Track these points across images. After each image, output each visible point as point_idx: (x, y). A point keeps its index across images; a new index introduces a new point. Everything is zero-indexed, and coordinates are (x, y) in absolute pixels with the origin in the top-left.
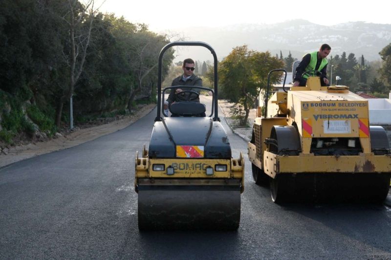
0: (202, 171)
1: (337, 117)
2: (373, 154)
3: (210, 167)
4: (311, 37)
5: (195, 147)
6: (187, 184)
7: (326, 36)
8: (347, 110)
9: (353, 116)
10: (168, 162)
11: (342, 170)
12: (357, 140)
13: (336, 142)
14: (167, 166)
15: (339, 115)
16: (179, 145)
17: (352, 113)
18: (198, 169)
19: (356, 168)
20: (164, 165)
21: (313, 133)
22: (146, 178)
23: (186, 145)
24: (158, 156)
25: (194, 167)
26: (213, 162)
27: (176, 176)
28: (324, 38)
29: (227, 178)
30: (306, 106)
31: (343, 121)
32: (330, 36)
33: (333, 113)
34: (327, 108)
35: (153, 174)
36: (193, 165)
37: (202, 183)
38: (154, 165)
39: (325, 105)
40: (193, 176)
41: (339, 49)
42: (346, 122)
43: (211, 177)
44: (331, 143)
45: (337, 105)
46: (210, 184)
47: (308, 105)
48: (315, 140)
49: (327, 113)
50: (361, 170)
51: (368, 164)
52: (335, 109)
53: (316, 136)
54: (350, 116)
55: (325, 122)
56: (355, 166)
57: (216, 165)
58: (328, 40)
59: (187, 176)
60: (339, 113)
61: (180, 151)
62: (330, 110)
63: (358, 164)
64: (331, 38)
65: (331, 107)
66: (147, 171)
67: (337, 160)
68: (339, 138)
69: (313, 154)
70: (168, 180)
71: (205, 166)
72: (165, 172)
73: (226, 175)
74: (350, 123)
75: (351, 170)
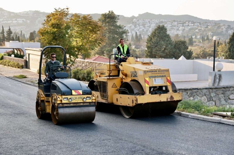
0: (82, 100)
1: (158, 77)
2: (173, 92)
3: (84, 98)
4: (5, 19)
5: (79, 91)
6: (76, 105)
7: (15, 19)
8: (161, 73)
9: (164, 76)
10: (69, 97)
11: (162, 101)
12: (166, 87)
13: (158, 88)
14: (69, 99)
15: (159, 76)
16: (73, 90)
17: (164, 75)
18: (80, 99)
19: (167, 99)
20: (68, 98)
21: (150, 84)
22: (60, 103)
23: (75, 90)
24: (65, 94)
25: (79, 98)
26: (85, 96)
27: (72, 102)
28: (14, 20)
29: (91, 102)
30: (145, 72)
31: (160, 78)
32: (17, 20)
33: (156, 75)
34: (154, 73)
35: (63, 102)
36: (78, 97)
37: (82, 104)
38: (64, 98)
39: (153, 71)
40: (78, 102)
41: (24, 28)
42: (162, 79)
43: (85, 102)
44: (156, 89)
45: (157, 71)
46: (84, 105)
47: (146, 72)
48: (150, 88)
49: (154, 75)
50: (169, 100)
51: (172, 97)
52: (157, 73)
53: (151, 86)
54: (163, 76)
55: (154, 79)
56: (166, 98)
57: (87, 97)
58: (16, 21)
59: (76, 102)
60: (159, 75)
61: (74, 93)
62: (155, 74)
63: (168, 97)
64: (18, 20)
65: (155, 72)
66: (61, 101)
67: (160, 96)
68: (159, 86)
69: (150, 94)
70: (69, 104)
71: (83, 98)
72: (68, 101)
73: (90, 101)
74: (163, 79)
75: (165, 100)
